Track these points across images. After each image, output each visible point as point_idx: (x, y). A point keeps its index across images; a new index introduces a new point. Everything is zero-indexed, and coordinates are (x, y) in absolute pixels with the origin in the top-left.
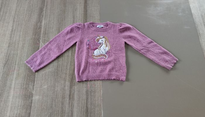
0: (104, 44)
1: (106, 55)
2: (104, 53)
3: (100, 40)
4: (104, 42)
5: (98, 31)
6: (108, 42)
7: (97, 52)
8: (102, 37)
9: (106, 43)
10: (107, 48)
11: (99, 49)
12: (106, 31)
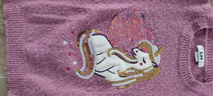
0: (132, 69)
1: (93, 73)
2: (97, 67)
3: (146, 55)
4: (137, 66)
5: (179, 49)
6: (138, 79)
7: (101, 46)
8: (158, 60)
9: (133, 74)
10: (117, 75)
11: (110, 50)
12: (179, 74)
